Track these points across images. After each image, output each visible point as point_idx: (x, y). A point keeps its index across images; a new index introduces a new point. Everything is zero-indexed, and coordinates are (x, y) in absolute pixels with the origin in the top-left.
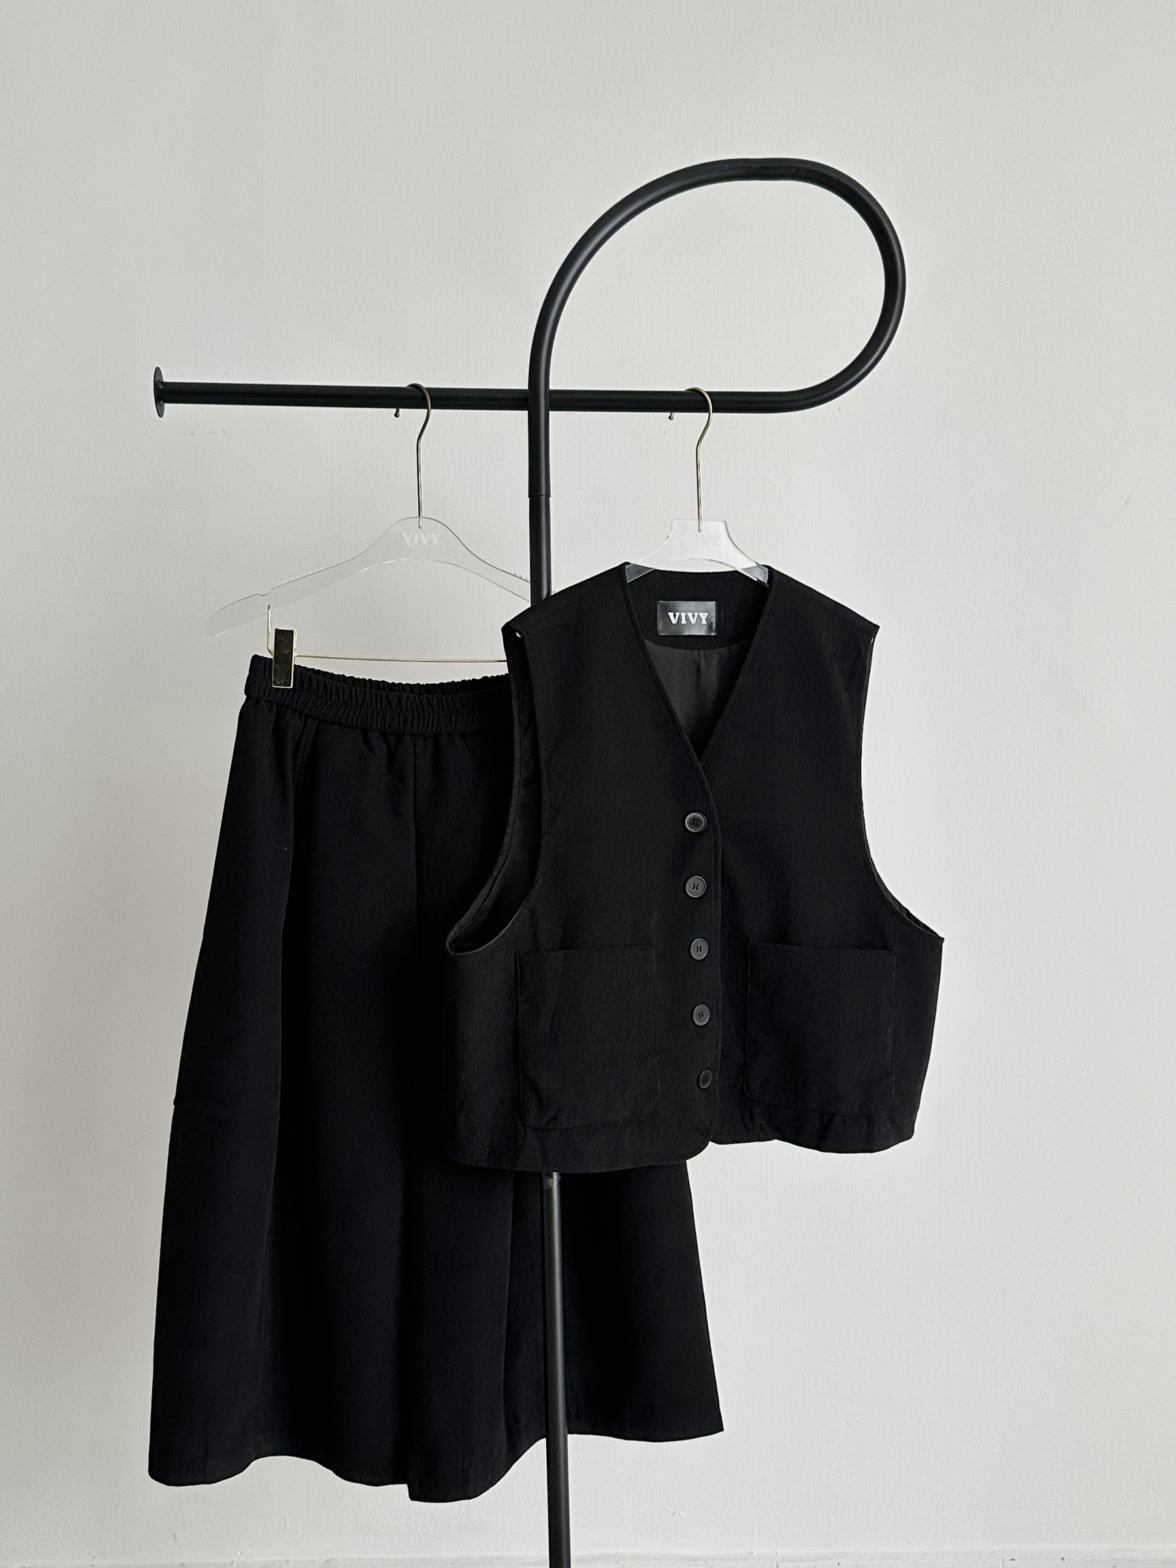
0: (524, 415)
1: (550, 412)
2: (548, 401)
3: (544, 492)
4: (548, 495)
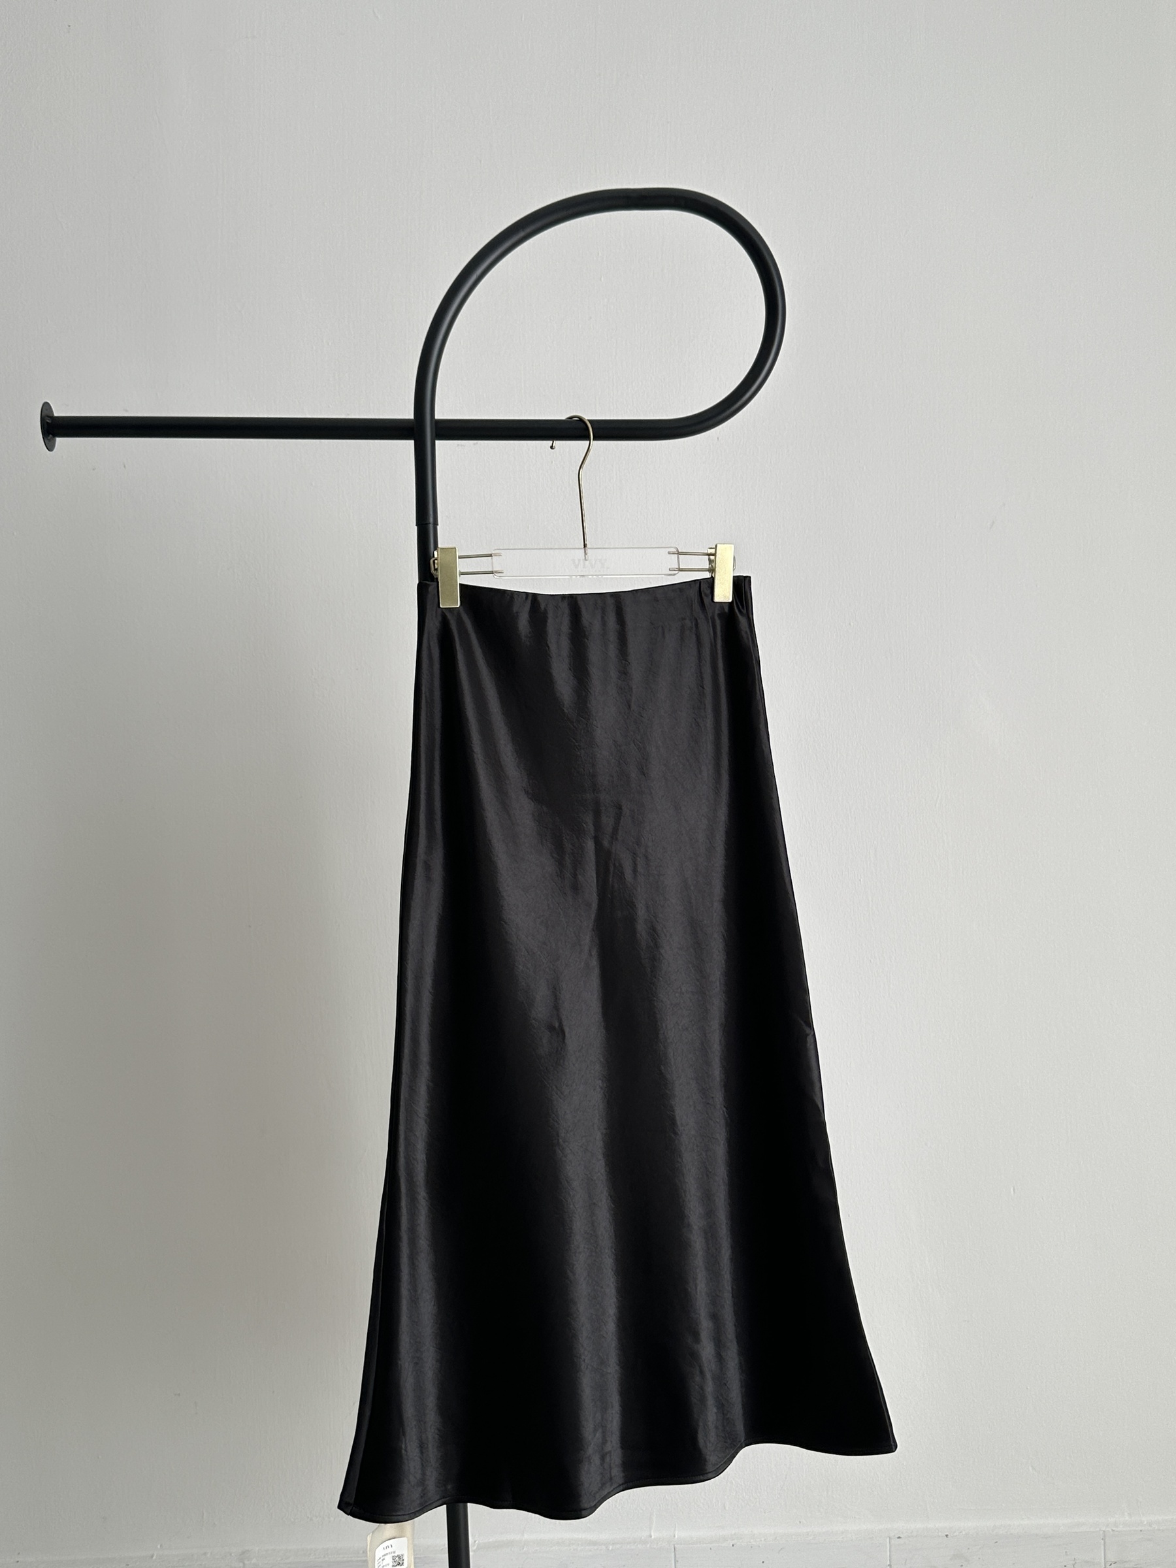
2: (434, 430)
3: (431, 520)
4: (436, 523)
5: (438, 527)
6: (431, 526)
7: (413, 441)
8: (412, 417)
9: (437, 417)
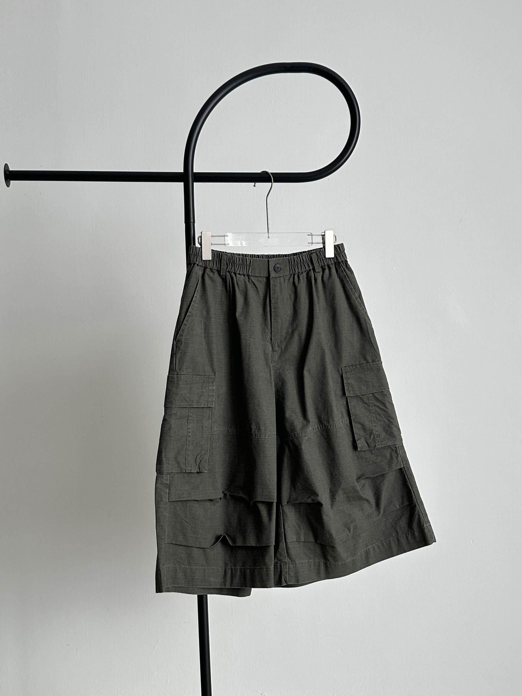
0: (182, 184)
1: (194, 183)
2: (193, 178)
3: (192, 221)
4: (194, 222)
5: (195, 224)
6: (192, 224)
7: (183, 183)
8: (182, 171)
9: (194, 171)
